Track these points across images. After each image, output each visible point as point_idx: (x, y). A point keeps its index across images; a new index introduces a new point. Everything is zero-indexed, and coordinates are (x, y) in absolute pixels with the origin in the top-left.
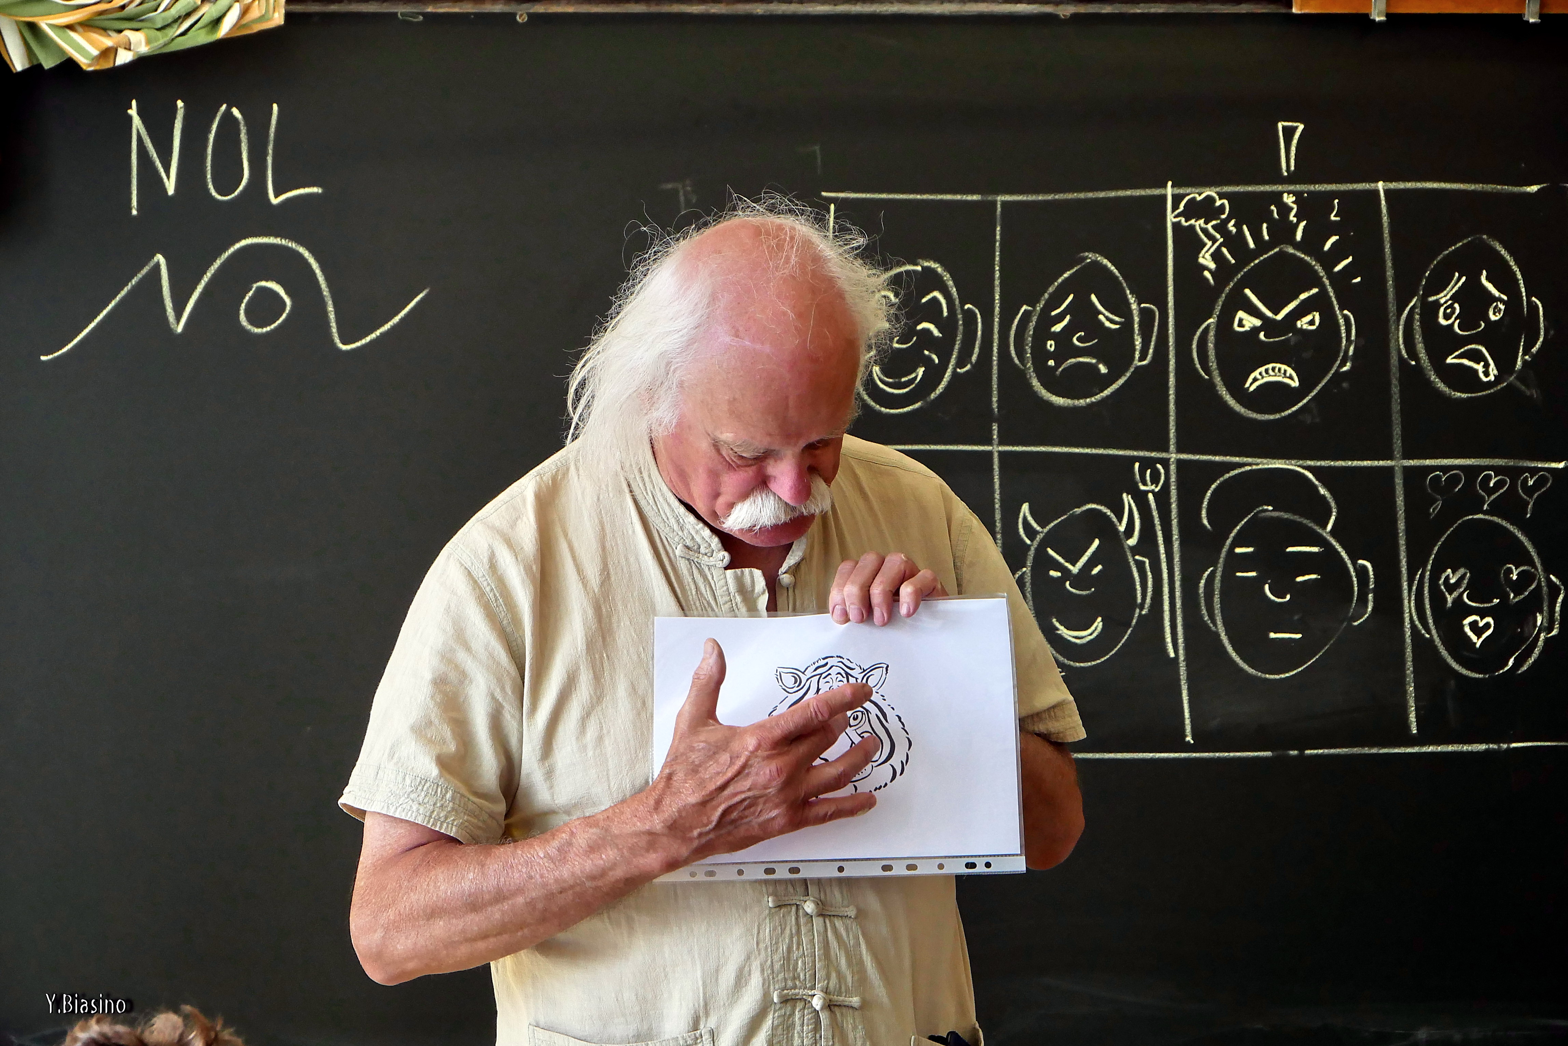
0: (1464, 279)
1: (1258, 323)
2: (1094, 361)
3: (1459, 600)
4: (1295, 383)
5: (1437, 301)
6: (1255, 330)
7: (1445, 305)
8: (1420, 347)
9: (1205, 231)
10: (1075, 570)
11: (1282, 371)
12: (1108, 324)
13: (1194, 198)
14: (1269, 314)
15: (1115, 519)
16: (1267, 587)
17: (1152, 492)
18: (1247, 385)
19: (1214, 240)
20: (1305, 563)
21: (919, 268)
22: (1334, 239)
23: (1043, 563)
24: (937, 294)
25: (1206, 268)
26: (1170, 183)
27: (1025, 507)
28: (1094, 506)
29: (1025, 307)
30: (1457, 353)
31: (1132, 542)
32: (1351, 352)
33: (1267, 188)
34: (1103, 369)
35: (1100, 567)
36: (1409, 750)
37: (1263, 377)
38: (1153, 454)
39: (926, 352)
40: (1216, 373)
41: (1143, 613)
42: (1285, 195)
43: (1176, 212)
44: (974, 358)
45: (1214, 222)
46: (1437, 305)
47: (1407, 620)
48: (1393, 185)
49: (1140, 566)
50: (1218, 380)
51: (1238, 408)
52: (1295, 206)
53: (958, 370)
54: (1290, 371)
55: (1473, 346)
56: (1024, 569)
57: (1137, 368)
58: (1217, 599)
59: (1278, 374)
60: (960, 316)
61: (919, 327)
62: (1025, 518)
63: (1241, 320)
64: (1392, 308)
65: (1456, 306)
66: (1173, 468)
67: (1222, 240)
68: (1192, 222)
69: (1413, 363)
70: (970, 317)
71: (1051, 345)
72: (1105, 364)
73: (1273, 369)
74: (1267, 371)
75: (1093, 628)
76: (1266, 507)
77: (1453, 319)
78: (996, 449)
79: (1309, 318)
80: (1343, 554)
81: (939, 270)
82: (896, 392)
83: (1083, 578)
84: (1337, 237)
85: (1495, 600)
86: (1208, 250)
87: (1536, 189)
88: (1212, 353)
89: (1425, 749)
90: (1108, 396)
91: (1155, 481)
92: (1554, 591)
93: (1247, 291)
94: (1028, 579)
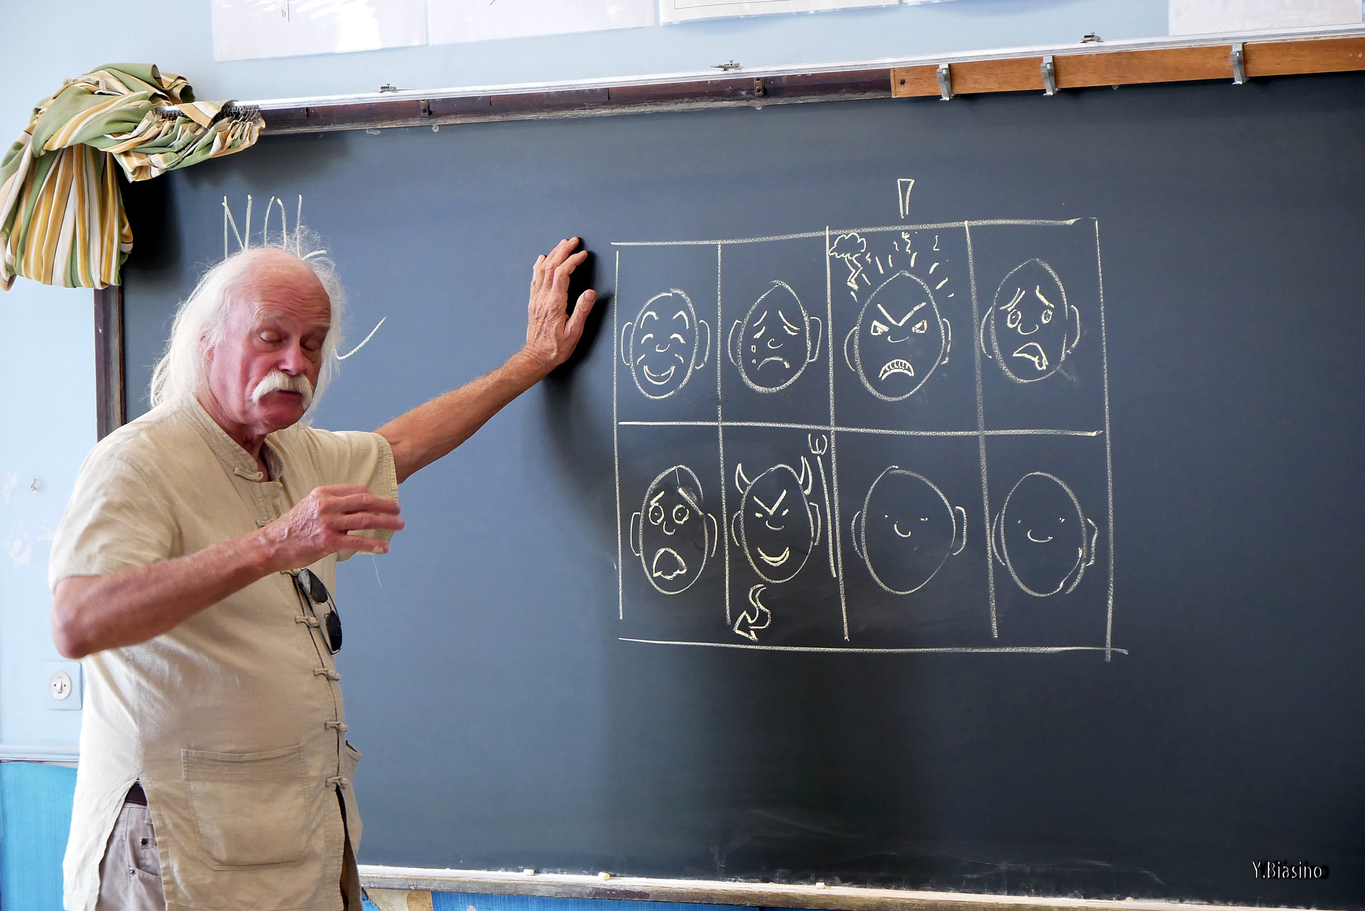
0: (1024, 292)
1: (886, 329)
2: (781, 360)
3: (1025, 537)
4: (911, 374)
5: (1006, 309)
6: (885, 334)
7: (1011, 313)
8: (995, 344)
9: (851, 262)
10: (771, 512)
11: (903, 365)
12: (789, 332)
13: (844, 237)
14: (894, 322)
15: (796, 476)
16: (896, 525)
17: (820, 455)
18: (880, 376)
19: (857, 268)
21: (671, 295)
22: (935, 264)
23: (751, 508)
24: (682, 313)
25: (852, 289)
26: (827, 227)
27: (740, 466)
28: (783, 466)
29: (737, 321)
30: (1020, 349)
31: (807, 492)
32: (948, 350)
33: (891, 228)
35: (787, 510)
36: (993, 650)
37: (890, 370)
38: (820, 428)
39: (676, 355)
40: (859, 367)
41: (816, 544)
42: (903, 233)
43: (832, 249)
44: (706, 359)
45: (857, 255)
46: (1006, 312)
47: (990, 552)
48: (974, 223)
49: (813, 509)
50: (861, 372)
51: (874, 392)
52: (909, 241)
53: (696, 367)
54: (908, 364)
55: (1031, 344)
56: (739, 512)
57: (809, 363)
58: (863, 535)
59: (900, 367)
60: (696, 329)
61: (672, 337)
62: (739, 474)
63: (875, 327)
64: (976, 316)
65: (1019, 313)
66: (833, 437)
67: (862, 268)
68: (842, 255)
69: (991, 357)
70: (702, 329)
71: (753, 348)
72: (789, 362)
73: (897, 363)
74: (893, 365)
75: (783, 555)
76: (894, 467)
77: (1017, 323)
78: (720, 424)
79: (920, 325)
80: (946, 502)
81: (683, 295)
82: (658, 384)
83: (776, 519)
84: (938, 264)
85: (1049, 538)
86: (853, 276)
87: (1073, 222)
88: (857, 352)
89: (1003, 650)
90: (790, 385)
91: (821, 447)
92: (1091, 531)
93: (879, 306)
94: (742, 519)
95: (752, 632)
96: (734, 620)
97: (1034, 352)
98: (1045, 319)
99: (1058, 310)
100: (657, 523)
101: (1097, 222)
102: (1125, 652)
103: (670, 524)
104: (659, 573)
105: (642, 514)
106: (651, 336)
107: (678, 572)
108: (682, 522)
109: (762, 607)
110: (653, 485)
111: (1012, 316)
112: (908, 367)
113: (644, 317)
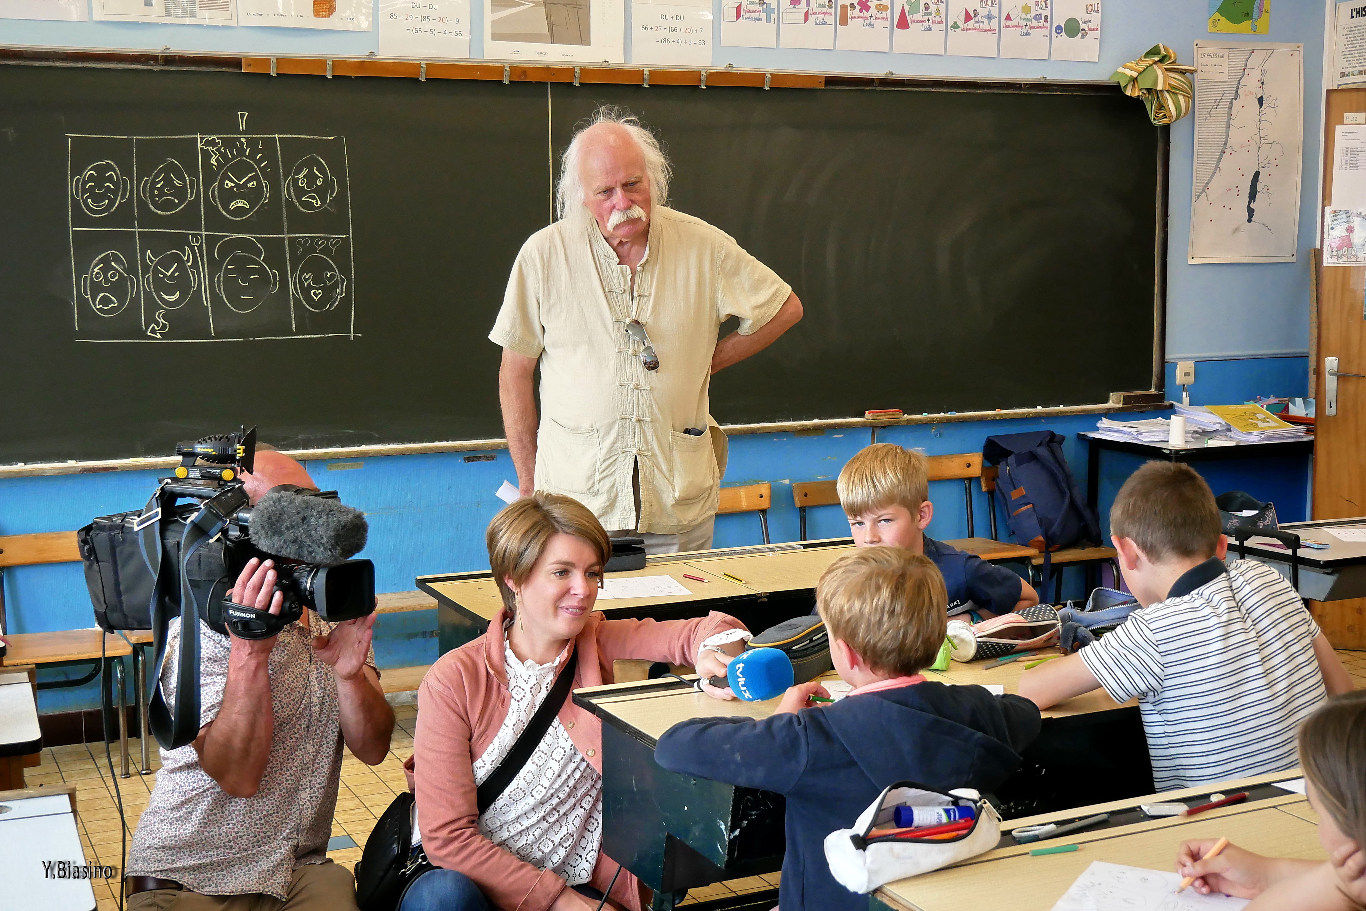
1: (233, 185)
2: (173, 198)
3: (309, 284)
4: (247, 207)
5: (298, 177)
6: (232, 188)
8: (293, 194)
9: (212, 151)
10: (168, 274)
11: (243, 203)
12: (177, 185)
13: (208, 139)
14: (237, 182)
15: (182, 256)
16: (240, 280)
17: (196, 246)
18: (230, 207)
19: (216, 154)
20: (254, 271)
21: (104, 163)
22: (260, 155)
23: (156, 272)
24: (112, 173)
25: (213, 165)
26: (199, 133)
27: (149, 251)
28: (175, 251)
29: (146, 178)
31: (189, 264)
32: (268, 196)
33: (235, 136)
34: (176, 201)
35: (178, 273)
36: (293, 337)
37: (236, 204)
38: (197, 232)
39: (109, 194)
40: (218, 203)
41: (194, 289)
42: (242, 138)
43: (202, 144)
44: (127, 197)
45: (216, 148)
46: (298, 179)
47: (291, 291)
48: (281, 136)
49: (193, 272)
50: (219, 206)
51: (227, 215)
52: (245, 143)
53: (121, 201)
54: (246, 202)
55: (312, 194)
56: (149, 274)
57: (189, 201)
58: (221, 285)
59: (241, 203)
60: (121, 181)
61: (105, 185)
62: (149, 255)
64: (282, 180)
65: (305, 179)
66: (204, 237)
67: (219, 155)
68: (208, 148)
70: (125, 181)
71: (156, 192)
72: (177, 199)
75: (176, 295)
76: (238, 251)
78: (137, 230)
79: (252, 183)
80: (267, 268)
81: (112, 164)
82: (97, 209)
83: (171, 277)
85: (322, 284)
86: (214, 158)
87: (332, 138)
88: (217, 196)
89: (298, 337)
90: (178, 211)
92: (343, 281)
93: (229, 173)
94: (151, 278)
95: (158, 334)
96: (147, 328)
97: (313, 198)
98: (319, 182)
99: (325, 179)
100: (98, 280)
101: (345, 139)
102: (360, 335)
103: (107, 281)
104: (101, 306)
105: (89, 276)
106: (93, 184)
107: (112, 305)
108: (114, 280)
109: (164, 322)
110: (95, 261)
111: (301, 181)
112: (246, 204)
113: (87, 174)
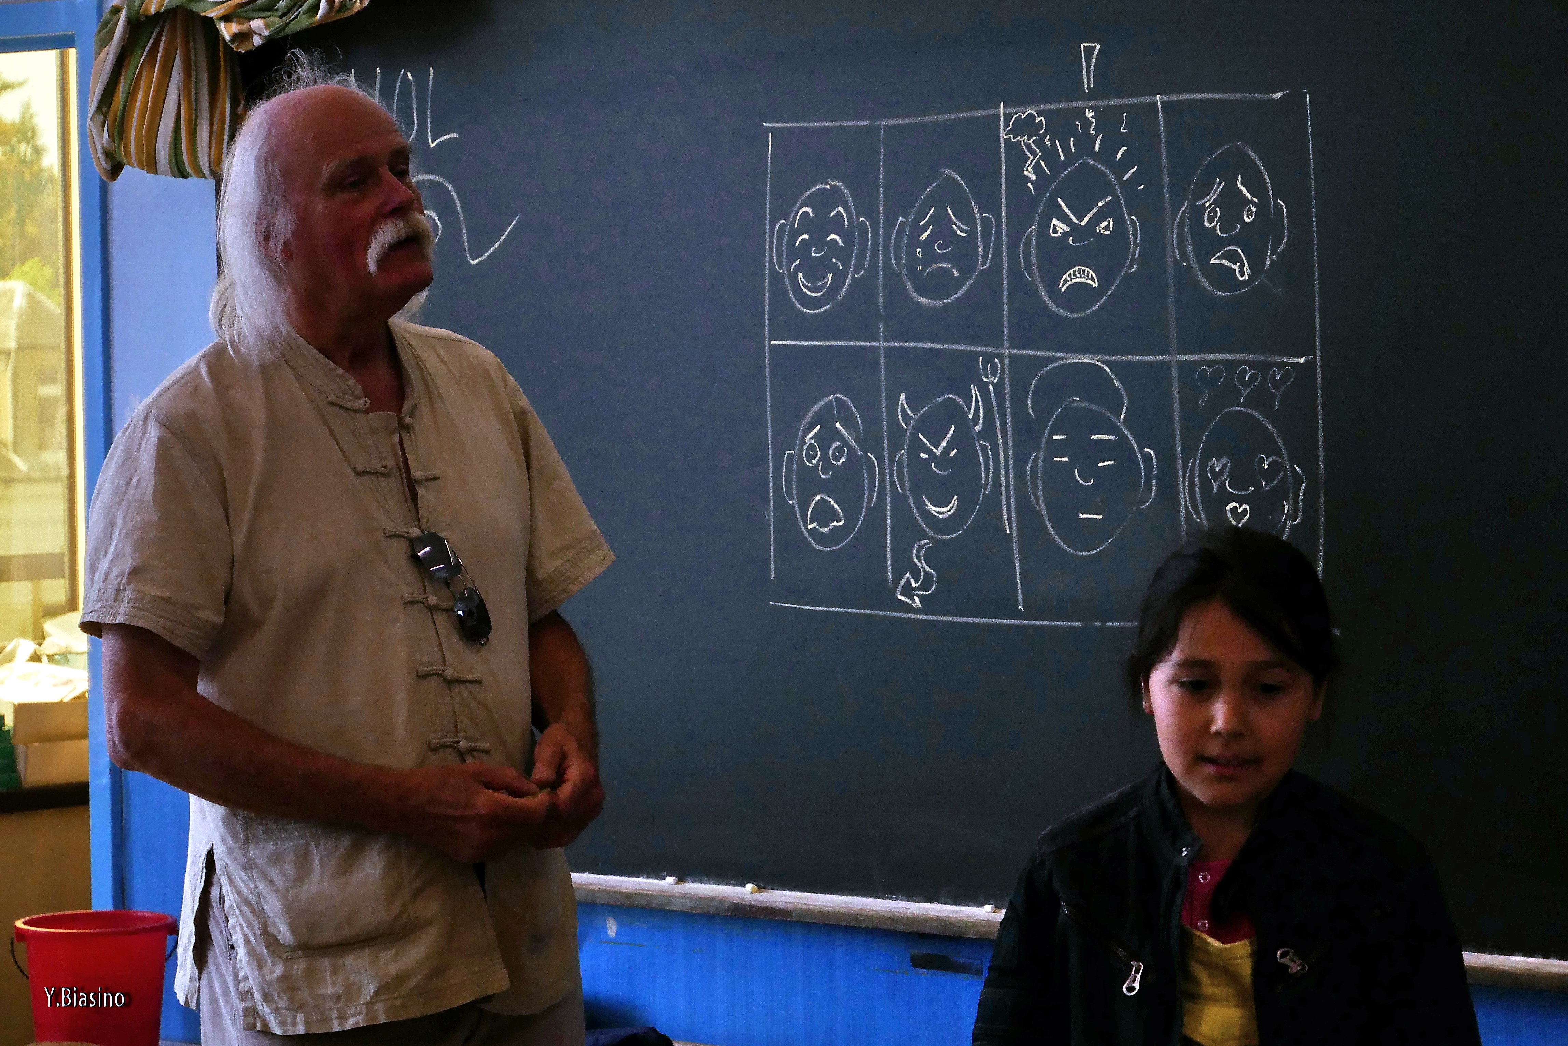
1: (1067, 228)
2: (949, 266)
3: (1222, 486)
4: (1095, 285)
5: (1203, 205)
6: (1065, 235)
8: (1190, 248)
9: (1028, 146)
10: (938, 452)
11: (1086, 274)
12: (959, 232)
13: (1021, 116)
14: (1076, 221)
15: (966, 408)
16: (1076, 471)
17: (992, 383)
18: (1060, 286)
19: (1034, 154)
20: (1104, 451)
21: (828, 187)
22: (1123, 150)
23: (916, 446)
24: (840, 209)
25: (1029, 180)
26: (1002, 104)
27: (903, 396)
28: (951, 396)
29: (901, 219)
31: (978, 428)
32: (1137, 255)
33: (1074, 105)
35: (955, 450)
37: (1072, 279)
38: (992, 350)
39: (834, 260)
40: (1037, 276)
41: (987, 492)
42: (1087, 111)
43: (1007, 130)
44: (866, 266)
45: (1035, 138)
46: (1203, 208)
47: (1182, 504)
48: (1167, 98)
49: (984, 449)
50: (1039, 282)
51: (1053, 307)
52: (1094, 120)
53: (855, 275)
54: (1091, 273)
55: (1231, 247)
56: (903, 451)
57: (980, 271)
58: (1040, 481)
59: (1083, 276)
60: (856, 228)
61: (829, 238)
62: (903, 405)
63: (1055, 226)
64: (1168, 212)
65: (1218, 209)
66: (1006, 362)
67: (1040, 154)
68: (1019, 138)
70: (863, 228)
71: (919, 252)
72: (958, 270)
73: (1079, 271)
74: (1074, 273)
75: (951, 505)
76: (1075, 398)
78: (882, 344)
79: (1105, 223)
80: (1133, 442)
81: (842, 187)
82: (814, 295)
83: (943, 461)
84: (1126, 148)
85: (1250, 488)
86: (1031, 163)
87: (1280, 96)
88: (1034, 257)
90: (959, 297)
91: (994, 374)
92: (1298, 481)
93: (1059, 200)
94: (905, 460)
95: (916, 598)
96: (896, 583)
97: (1233, 257)
98: (1248, 217)
99: (1262, 207)
100: (812, 464)
101: (1308, 96)
103: (827, 466)
104: (815, 525)
105: (796, 453)
106: (806, 236)
107: (835, 523)
108: (839, 463)
109: (927, 568)
110: (808, 418)
111: (1209, 213)
112: (1092, 276)
113: (799, 214)
